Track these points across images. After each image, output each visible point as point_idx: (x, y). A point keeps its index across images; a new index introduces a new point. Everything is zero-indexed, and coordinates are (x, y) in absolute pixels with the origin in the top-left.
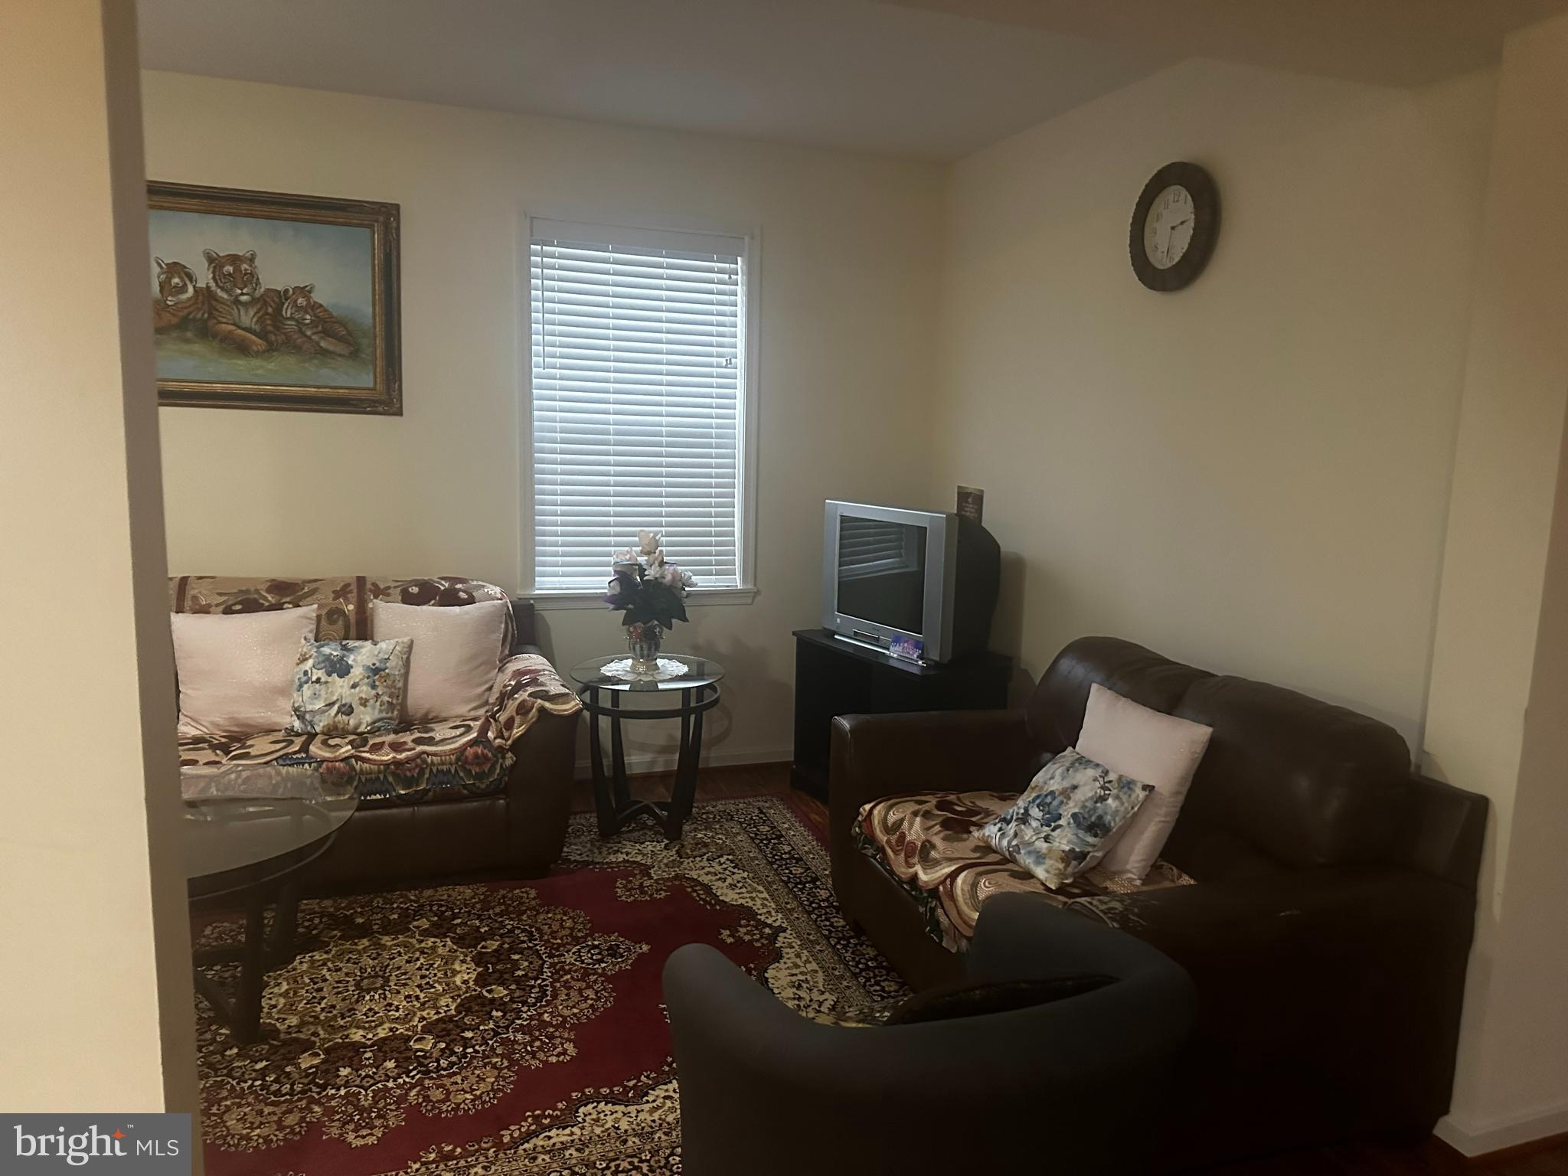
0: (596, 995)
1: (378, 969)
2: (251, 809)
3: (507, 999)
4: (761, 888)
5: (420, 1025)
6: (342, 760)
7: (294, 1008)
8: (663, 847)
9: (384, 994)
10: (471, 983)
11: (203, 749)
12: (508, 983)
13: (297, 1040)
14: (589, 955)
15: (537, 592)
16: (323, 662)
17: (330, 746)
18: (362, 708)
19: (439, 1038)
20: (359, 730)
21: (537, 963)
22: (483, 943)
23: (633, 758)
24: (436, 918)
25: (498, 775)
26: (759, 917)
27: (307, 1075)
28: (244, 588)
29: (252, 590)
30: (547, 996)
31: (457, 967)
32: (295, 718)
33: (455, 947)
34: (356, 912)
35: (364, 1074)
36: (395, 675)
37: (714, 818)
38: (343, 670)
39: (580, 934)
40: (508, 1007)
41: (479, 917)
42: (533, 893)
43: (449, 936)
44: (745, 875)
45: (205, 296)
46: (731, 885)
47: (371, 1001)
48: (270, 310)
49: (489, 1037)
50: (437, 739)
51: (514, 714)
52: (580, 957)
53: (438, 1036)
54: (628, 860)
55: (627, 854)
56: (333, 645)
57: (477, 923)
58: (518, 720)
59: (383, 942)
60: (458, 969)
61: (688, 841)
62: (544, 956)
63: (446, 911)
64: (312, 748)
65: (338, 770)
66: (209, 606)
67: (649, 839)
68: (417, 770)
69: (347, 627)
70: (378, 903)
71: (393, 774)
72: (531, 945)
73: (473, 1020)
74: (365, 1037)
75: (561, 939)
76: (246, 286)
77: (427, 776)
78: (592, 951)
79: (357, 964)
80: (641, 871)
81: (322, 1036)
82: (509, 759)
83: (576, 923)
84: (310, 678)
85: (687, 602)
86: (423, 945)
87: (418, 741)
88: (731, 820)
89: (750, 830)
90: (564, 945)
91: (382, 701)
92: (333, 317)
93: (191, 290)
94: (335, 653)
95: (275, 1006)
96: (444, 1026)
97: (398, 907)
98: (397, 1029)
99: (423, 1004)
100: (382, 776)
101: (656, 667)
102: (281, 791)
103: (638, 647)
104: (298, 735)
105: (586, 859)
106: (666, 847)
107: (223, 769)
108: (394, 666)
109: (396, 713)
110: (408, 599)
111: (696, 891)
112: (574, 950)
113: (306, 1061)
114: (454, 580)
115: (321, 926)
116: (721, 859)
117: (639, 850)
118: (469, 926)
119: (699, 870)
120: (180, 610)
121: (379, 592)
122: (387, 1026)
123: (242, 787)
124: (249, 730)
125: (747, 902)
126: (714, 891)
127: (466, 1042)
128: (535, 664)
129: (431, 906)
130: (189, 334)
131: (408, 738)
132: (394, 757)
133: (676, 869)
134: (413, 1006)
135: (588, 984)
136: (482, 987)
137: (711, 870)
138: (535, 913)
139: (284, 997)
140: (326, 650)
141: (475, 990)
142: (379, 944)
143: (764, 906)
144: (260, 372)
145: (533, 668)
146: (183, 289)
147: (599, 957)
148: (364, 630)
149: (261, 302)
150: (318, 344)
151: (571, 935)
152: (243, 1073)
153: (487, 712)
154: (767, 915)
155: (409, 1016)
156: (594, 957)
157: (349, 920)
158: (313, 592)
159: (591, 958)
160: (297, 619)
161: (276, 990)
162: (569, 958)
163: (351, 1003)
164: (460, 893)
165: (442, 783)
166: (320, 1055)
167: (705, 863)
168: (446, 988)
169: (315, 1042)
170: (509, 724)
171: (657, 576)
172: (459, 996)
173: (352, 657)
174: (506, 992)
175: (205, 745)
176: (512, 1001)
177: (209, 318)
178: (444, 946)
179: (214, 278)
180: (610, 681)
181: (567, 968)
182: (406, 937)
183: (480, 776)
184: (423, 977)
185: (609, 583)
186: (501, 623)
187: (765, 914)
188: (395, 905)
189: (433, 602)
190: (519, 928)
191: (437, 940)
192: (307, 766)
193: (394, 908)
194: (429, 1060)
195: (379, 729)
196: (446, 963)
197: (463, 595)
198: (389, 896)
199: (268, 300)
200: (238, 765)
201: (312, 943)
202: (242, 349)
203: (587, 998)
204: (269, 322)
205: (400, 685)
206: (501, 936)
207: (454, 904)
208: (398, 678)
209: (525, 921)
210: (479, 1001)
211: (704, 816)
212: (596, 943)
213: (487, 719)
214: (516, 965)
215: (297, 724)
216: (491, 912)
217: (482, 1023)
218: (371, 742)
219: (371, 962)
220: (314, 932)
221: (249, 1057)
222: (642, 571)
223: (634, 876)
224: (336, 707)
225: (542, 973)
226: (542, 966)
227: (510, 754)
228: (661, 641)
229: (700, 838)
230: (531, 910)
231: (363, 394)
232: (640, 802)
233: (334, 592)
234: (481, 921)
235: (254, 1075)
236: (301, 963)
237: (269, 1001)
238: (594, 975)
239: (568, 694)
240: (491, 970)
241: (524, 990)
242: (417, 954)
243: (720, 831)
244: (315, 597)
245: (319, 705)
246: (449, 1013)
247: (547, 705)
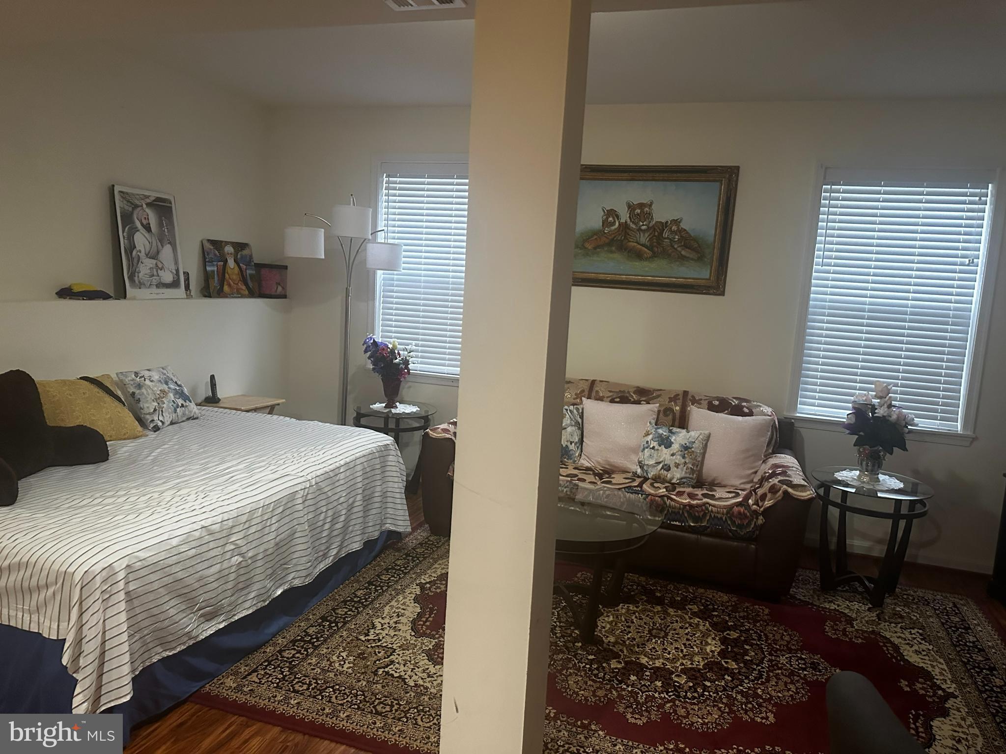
0: (796, 690)
1: (663, 626)
2: (608, 513)
3: (736, 671)
4: (942, 661)
5: (680, 667)
6: (659, 497)
7: (613, 632)
8: (867, 608)
9: (664, 642)
10: (716, 653)
11: (590, 474)
12: (739, 661)
13: (611, 650)
14: (797, 663)
15: (798, 415)
16: (658, 437)
17: (654, 487)
18: (676, 469)
19: (690, 679)
20: (673, 482)
21: (760, 656)
22: (728, 632)
23: (855, 541)
24: (703, 607)
25: (753, 528)
26: (935, 681)
27: (613, 672)
28: (622, 390)
29: (626, 391)
30: (763, 678)
31: (709, 640)
32: (639, 467)
33: (711, 629)
34: (657, 589)
35: (643, 683)
36: (697, 453)
37: (914, 599)
38: (668, 445)
39: (793, 647)
40: (736, 676)
41: (729, 615)
42: (767, 611)
43: (709, 621)
44: (931, 647)
45: (624, 227)
46: (916, 651)
47: (655, 643)
48: (656, 234)
49: (720, 690)
50: (717, 497)
51: (767, 492)
52: (791, 662)
53: (689, 678)
54: (838, 610)
55: (838, 606)
56: (665, 429)
57: (727, 618)
58: (769, 495)
59: (669, 611)
60: (710, 642)
61: (888, 611)
62: (766, 653)
63: (709, 605)
64: (644, 486)
65: (657, 502)
66: (603, 397)
67: (857, 600)
68: (702, 513)
69: (674, 420)
70: (671, 587)
71: (688, 512)
72: (758, 643)
73: (712, 676)
74: (648, 663)
75: (780, 646)
76: (645, 220)
77: (708, 518)
78: (800, 661)
79: (652, 619)
80: (846, 620)
81: (625, 654)
82: (761, 520)
83: (792, 639)
84: (649, 446)
85: (907, 437)
86: (692, 621)
87: (705, 495)
88: (927, 605)
89: (942, 616)
90: (781, 651)
91: (687, 467)
92: (691, 237)
93: (617, 224)
94: (665, 434)
95: (604, 628)
96: (694, 673)
97: (681, 594)
98: (667, 665)
99: (685, 656)
100: (681, 512)
101: (878, 480)
102: (625, 507)
103: (864, 463)
104: (639, 477)
105: (808, 600)
106: (869, 609)
107: (597, 487)
108: (697, 447)
109: (695, 475)
110: (712, 408)
111: (886, 646)
112: (787, 656)
113: (614, 664)
114: (741, 400)
115: (637, 591)
116: (912, 630)
117: (848, 605)
118: (721, 618)
119: (892, 633)
120: (589, 398)
121: (696, 401)
122: (661, 661)
123: (605, 500)
124: (615, 469)
125: (927, 667)
126: (901, 651)
127: (705, 688)
128: (789, 462)
129: (701, 599)
130: (614, 248)
131: (699, 492)
132: (689, 502)
133: (874, 627)
134: (679, 655)
135: (792, 681)
136: (723, 658)
137: (902, 635)
138: (765, 624)
139: (610, 625)
140: (660, 431)
141: (718, 659)
142: (667, 612)
143: (941, 674)
144: (647, 269)
145: (786, 464)
146: (613, 224)
147: (804, 666)
148: (683, 422)
149: (652, 230)
150: (680, 252)
151: (787, 646)
152: (582, 658)
153: (751, 487)
154: (942, 682)
155: (675, 660)
156: (800, 665)
157: (652, 592)
158: (659, 396)
159: (798, 665)
160: (647, 410)
161: (606, 619)
162: (783, 660)
163: (644, 641)
164: (720, 597)
165: (717, 525)
166: (622, 663)
167: (899, 630)
168: (700, 651)
169: (621, 655)
170: (763, 497)
171: (885, 414)
172: (707, 659)
173: (674, 438)
174: (736, 667)
175: (591, 472)
176: (739, 672)
177: (624, 239)
178: (704, 625)
179: (630, 217)
180: (840, 484)
181: (780, 665)
182: (683, 613)
183: (740, 526)
184: (688, 640)
185: (848, 415)
186: (768, 431)
187: (941, 680)
188: (680, 592)
189: (726, 412)
190: (753, 630)
191: (700, 620)
192: (640, 495)
193: (679, 593)
194: (681, 690)
195: (684, 483)
196: (703, 636)
197: (746, 410)
198: (678, 586)
199: (656, 228)
200: (605, 487)
201: (629, 599)
202: (639, 256)
203: (789, 690)
204: (655, 241)
205: (699, 459)
206: (741, 631)
207: (715, 602)
208: (699, 455)
209: (758, 627)
210: (718, 666)
211: (905, 597)
212: (803, 656)
213: (751, 491)
214: (746, 653)
215: (639, 471)
216: (737, 614)
217: (718, 680)
218: (678, 490)
219: (660, 621)
220: (632, 593)
221: (587, 651)
222: (873, 408)
223: (841, 622)
224: (661, 465)
225: (763, 663)
226: (763, 659)
227: (761, 517)
228: (884, 462)
229: (898, 611)
230: (763, 621)
231: (702, 282)
232: (854, 573)
233: (669, 398)
234: (730, 618)
235: (586, 661)
236: (622, 608)
237: (602, 624)
238: (798, 676)
239: (806, 486)
240: (729, 650)
241: (748, 669)
242: (687, 625)
243: (916, 611)
244: (658, 399)
245: (652, 462)
246: (698, 667)
247: (790, 490)
